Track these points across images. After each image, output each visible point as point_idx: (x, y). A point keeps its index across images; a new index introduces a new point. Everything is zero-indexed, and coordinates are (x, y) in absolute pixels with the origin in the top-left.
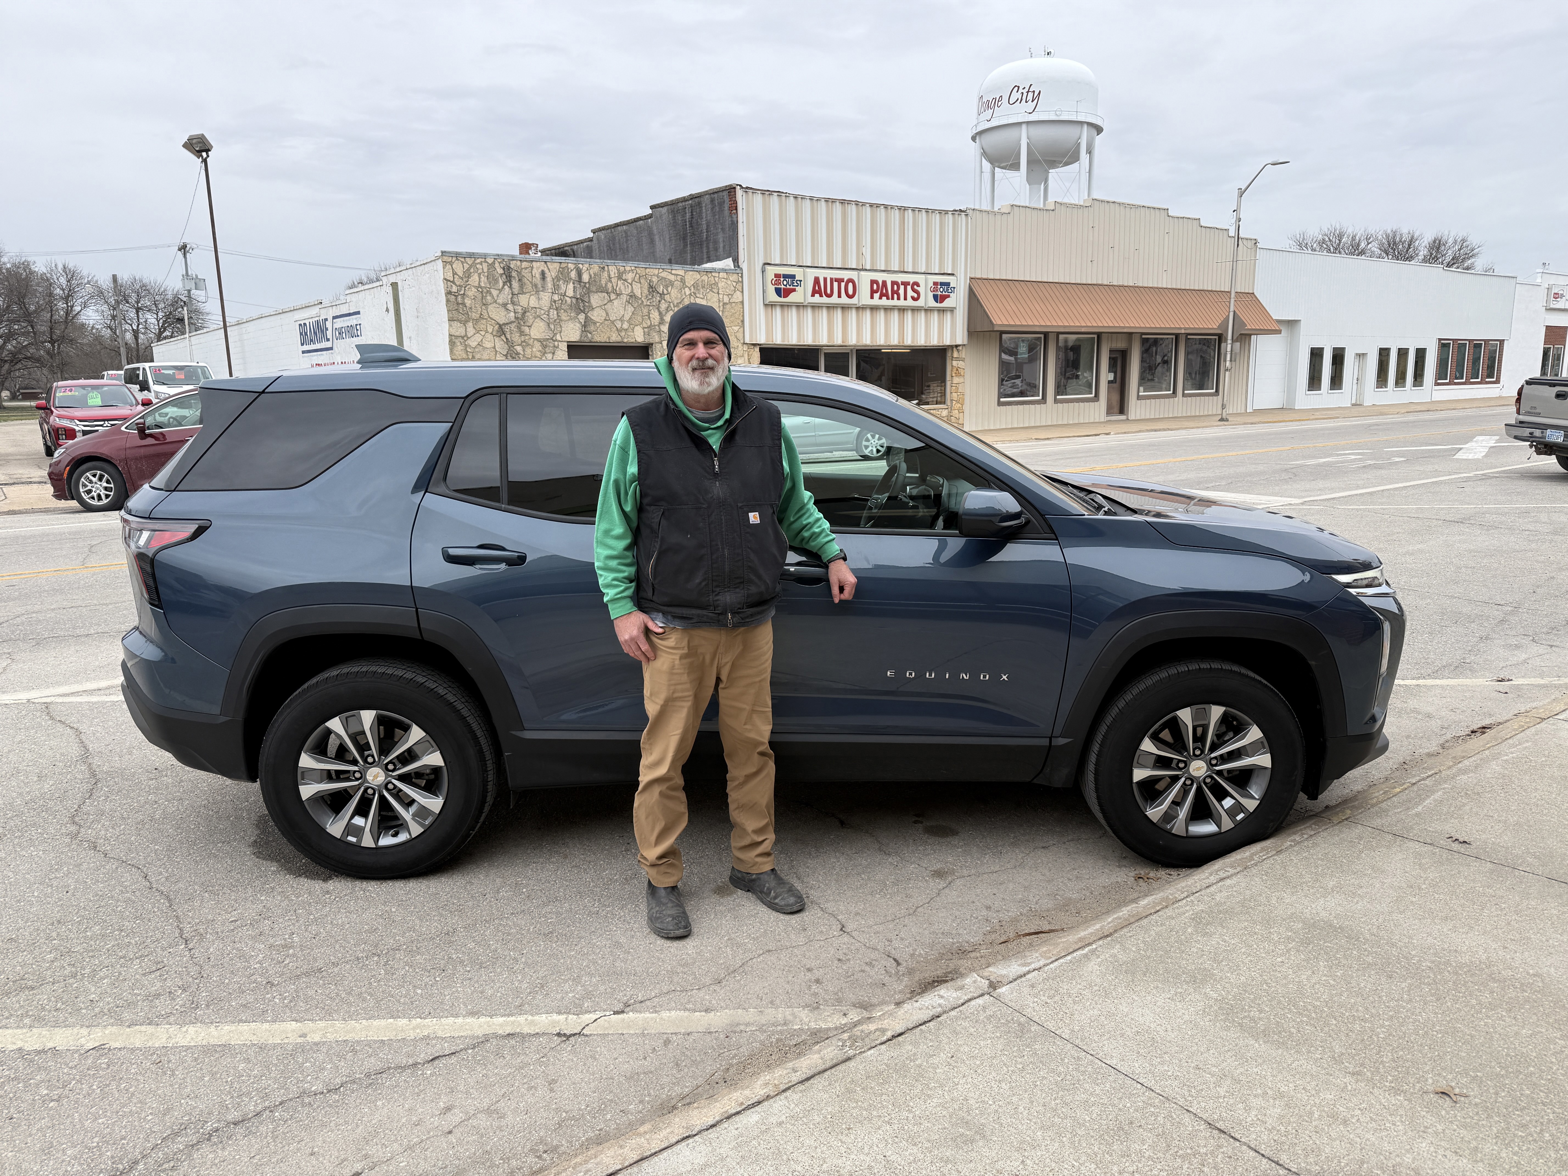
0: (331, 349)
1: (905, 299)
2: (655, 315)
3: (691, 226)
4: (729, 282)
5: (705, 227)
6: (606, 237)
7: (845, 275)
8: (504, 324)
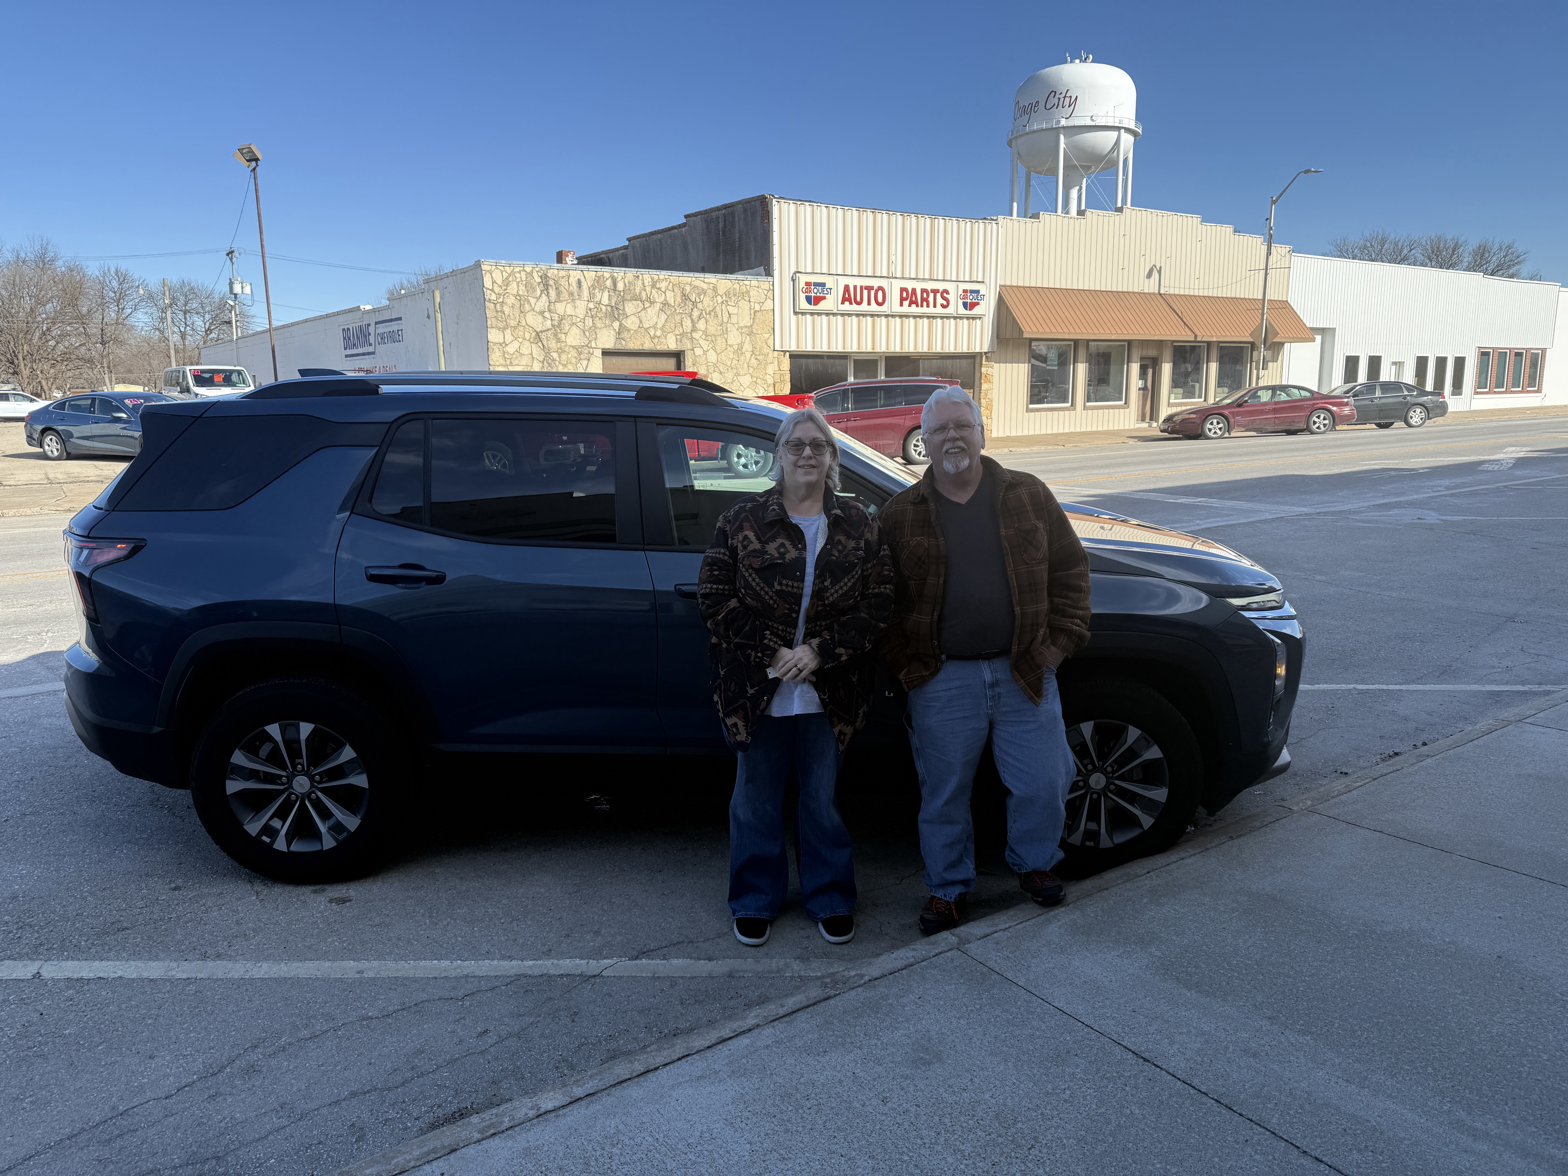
0: (373, 353)
1: (935, 306)
2: (688, 323)
3: (724, 235)
4: (760, 291)
5: (737, 236)
6: (640, 245)
7: (875, 283)
8: (541, 332)
